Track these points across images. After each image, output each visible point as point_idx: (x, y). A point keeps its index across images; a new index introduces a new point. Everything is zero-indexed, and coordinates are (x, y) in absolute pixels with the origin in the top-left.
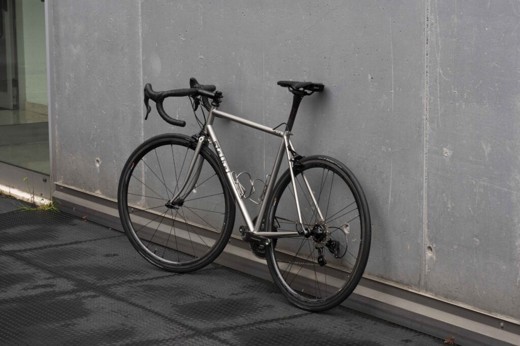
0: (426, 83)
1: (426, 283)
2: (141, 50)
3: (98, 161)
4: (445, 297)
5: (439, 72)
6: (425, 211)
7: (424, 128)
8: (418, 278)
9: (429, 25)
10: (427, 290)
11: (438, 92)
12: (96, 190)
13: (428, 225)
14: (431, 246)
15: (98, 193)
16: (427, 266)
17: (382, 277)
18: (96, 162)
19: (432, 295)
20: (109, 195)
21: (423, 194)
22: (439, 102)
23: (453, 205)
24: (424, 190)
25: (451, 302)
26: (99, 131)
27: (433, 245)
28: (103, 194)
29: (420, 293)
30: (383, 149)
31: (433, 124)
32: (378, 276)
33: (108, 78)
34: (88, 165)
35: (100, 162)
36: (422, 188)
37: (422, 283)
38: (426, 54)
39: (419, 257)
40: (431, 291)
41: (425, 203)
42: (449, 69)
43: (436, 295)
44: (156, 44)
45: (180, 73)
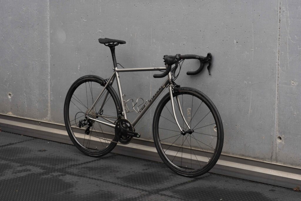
0: (278, 45)
1: (276, 157)
2: (49, 27)
3: (10, 94)
4: (291, 165)
5: (289, 38)
6: (276, 117)
7: (276, 70)
8: (271, 155)
9: (281, 12)
10: (277, 162)
11: (288, 49)
12: (8, 112)
13: (279, 124)
14: (281, 136)
15: (10, 114)
16: (277, 148)
17: (243, 155)
18: (8, 95)
19: (281, 164)
20: (20, 115)
21: (275, 107)
22: (288, 55)
23: (298, 113)
24: (276, 105)
25: (295, 167)
26: (11, 76)
27: (282, 136)
28: (14, 114)
29: (273, 163)
30: (245, 82)
31: (284, 68)
32: (240, 155)
33: (20, 44)
34: (2, 97)
35: (12, 95)
36: (275, 104)
37: (274, 157)
38: (278, 28)
39: (272, 143)
40: (280, 161)
41: (276, 112)
42: (296, 36)
43: (284, 163)
44: (62, 24)
45: (81, 40)
